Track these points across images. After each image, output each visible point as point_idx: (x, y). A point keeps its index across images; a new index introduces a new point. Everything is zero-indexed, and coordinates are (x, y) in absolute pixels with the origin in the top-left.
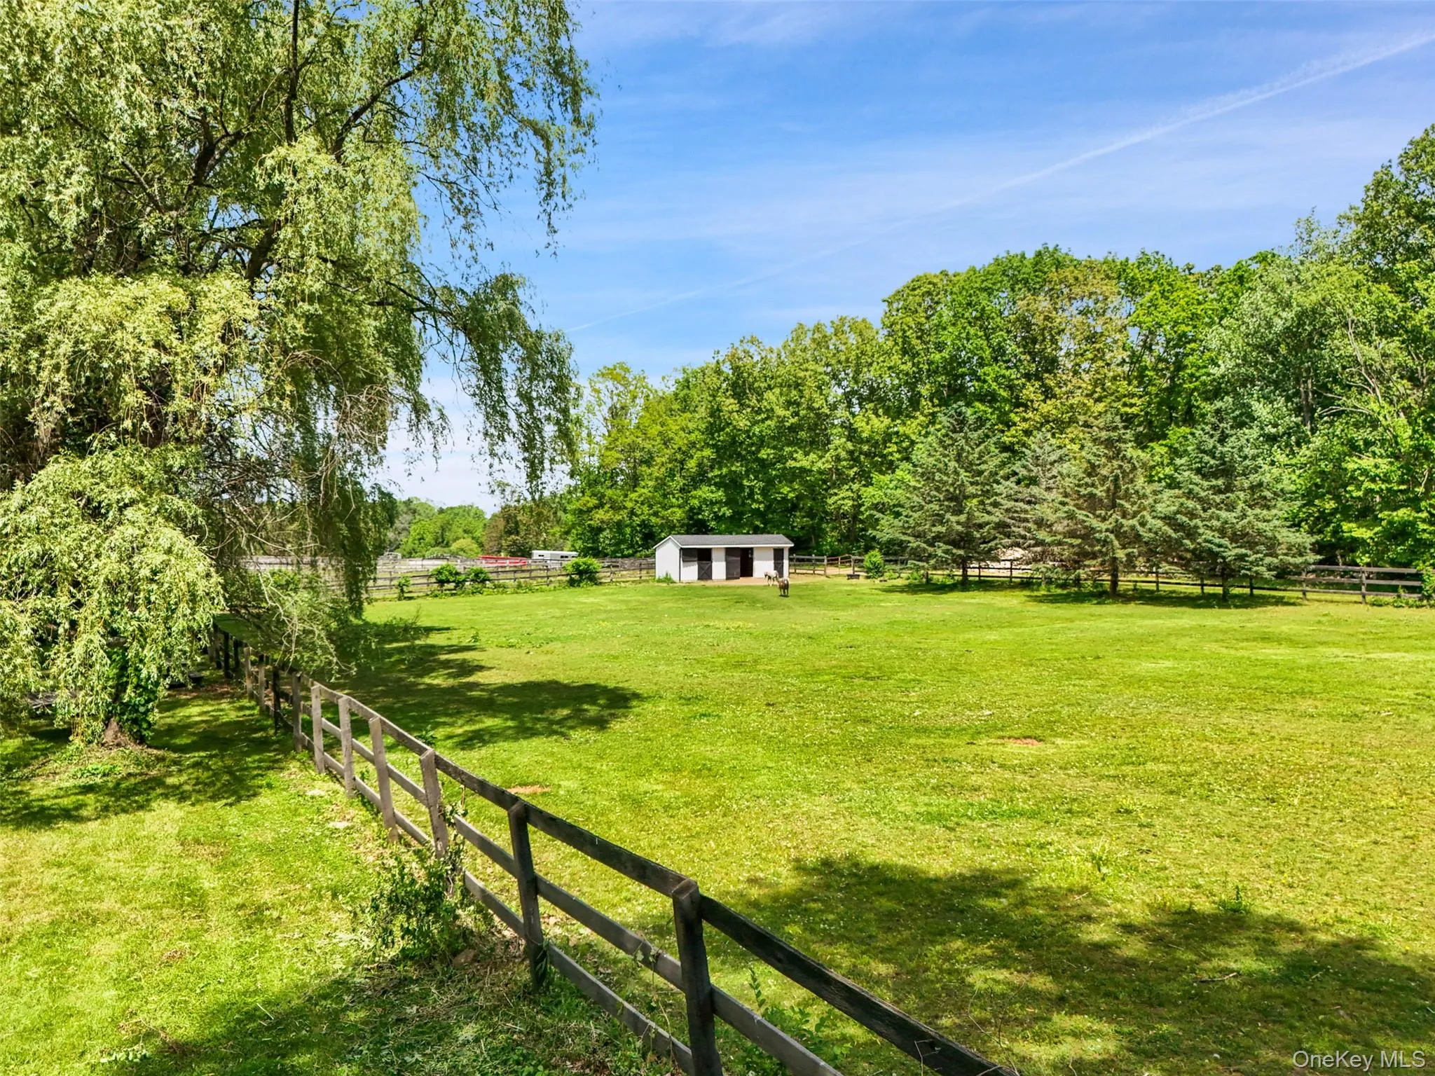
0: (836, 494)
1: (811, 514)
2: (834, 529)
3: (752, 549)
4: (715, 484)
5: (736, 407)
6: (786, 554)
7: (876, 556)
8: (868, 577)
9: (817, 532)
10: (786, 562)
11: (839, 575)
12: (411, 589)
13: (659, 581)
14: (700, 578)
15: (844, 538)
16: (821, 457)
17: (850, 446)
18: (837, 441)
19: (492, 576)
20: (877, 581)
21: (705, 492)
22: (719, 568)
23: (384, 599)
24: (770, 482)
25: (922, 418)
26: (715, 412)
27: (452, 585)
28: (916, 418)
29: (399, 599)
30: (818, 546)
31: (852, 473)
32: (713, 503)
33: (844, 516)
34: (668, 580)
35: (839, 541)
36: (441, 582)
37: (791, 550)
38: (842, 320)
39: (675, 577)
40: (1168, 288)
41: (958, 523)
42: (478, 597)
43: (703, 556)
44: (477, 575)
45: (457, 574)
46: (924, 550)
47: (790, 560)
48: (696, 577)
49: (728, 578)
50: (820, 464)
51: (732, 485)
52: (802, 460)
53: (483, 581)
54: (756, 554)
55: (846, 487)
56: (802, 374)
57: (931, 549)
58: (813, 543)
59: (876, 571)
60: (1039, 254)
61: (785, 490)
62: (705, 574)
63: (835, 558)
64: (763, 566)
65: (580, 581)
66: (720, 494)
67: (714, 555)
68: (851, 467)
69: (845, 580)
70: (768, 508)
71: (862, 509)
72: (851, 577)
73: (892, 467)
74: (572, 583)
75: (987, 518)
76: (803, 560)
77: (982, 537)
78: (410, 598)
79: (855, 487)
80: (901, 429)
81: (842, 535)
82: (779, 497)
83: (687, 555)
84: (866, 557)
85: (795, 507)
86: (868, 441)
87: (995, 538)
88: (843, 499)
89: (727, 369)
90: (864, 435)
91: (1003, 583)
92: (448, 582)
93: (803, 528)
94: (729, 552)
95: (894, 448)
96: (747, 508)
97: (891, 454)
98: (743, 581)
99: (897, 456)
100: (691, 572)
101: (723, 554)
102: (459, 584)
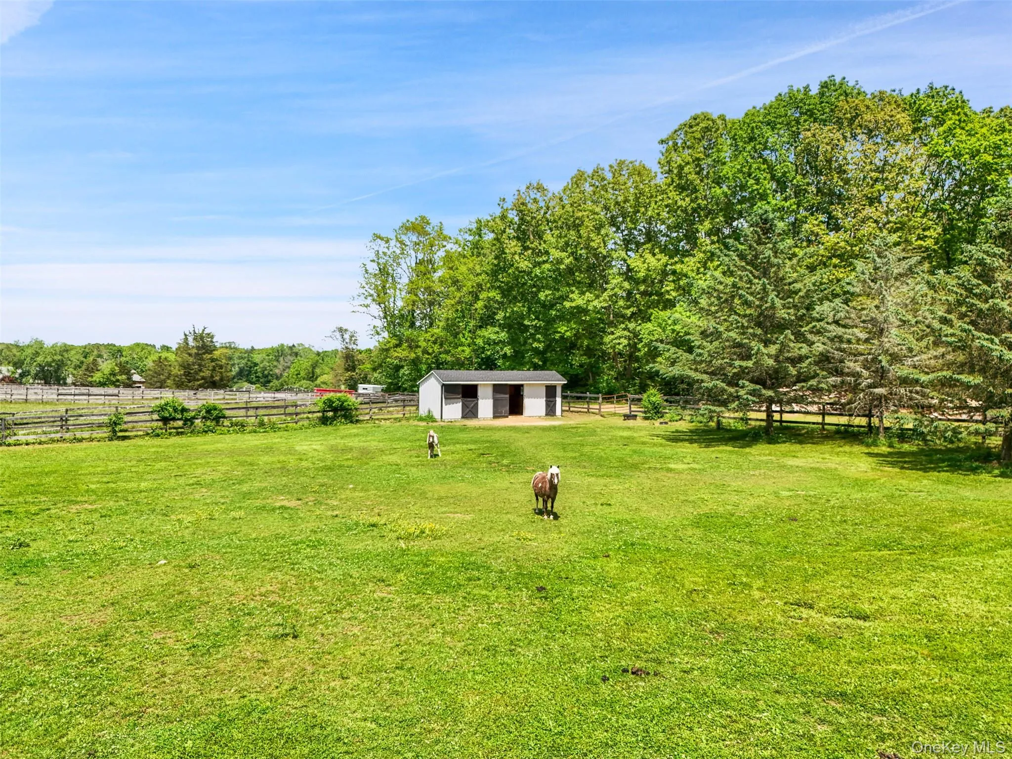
0: (613, 333)
1: (589, 352)
2: (612, 368)
3: (522, 385)
4: (500, 325)
5: (518, 250)
6: (559, 391)
7: (654, 395)
8: (646, 418)
9: (593, 371)
10: (559, 400)
11: (615, 414)
12: (124, 427)
13: (421, 419)
14: (464, 416)
15: (620, 376)
16: (597, 297)
17: (626, 285)
18: (615, 281)
19: (228, 413)
20: (657, 423)
21: (490, 333)
22: (485, 405)
23: (91, 440)
24: (550, 322)
25: (702, 255)
26: (500, 255)
27: (180, 423)
28: (694, 256)
29: (111, 439)
30: (596, 382)
31: (628, 312)
32: (496, 343)
33: (620, 354)
34: (430, 418)
35: (616, 379)
36: (165, 420)
37: (565, 388)
38: (621, 163)
39: (437, 416)
40: (964, 118)
41: (769, 356)
42: (210, 437)
43: (469, 393)
44: (208, 411)
45: (184, 410)
46: (723, 391)
47: (564, 397)
48: (460, 415)
49: (495, 417)
50: (596, 303)
51: (515, 326)
52: (577, 299)
53: (217, 419)
54: (526, 391)
55: (623, 326)
56: (580, 214)
57: (732, 390)
58: (591, 381)
59: (655, 412)
60: (824, 86)
61: (563, 329)
62: (470, 412)
63: (610, 395)
64: (534, 405)
65: (334, 418)
66: (503, 335)
67: (480, 392)
68: (628, 307)
69: (620, 422)
70: (548, 348)
71: (640, 346)
72: (627, 417)
73: (670, 304)
74: (324, 421)
75: (805, 350)
76: (578, 398)
77: (800, 374)
78: (124, 438)
79: (631, 326)
80: (678, 267)
81: (619, 373)
82: (557, 336)
83: (450, 391)
84: (645, 396)
85: (573, 346)
86: (644, 281)
87: (816, 375)
88: (620, 337)
89: (513, 216)
90: (641, 275)
91: (813, 430)
92: (174, 419)
93: (581, 366)
94: (497, 389)
95: (671, 286)
96: (528, 347)
97: (668, 292)
98: (512, 421)
99: (674, 294)
100: (454, 410)
101: (490, 391)
102: (189, 421)
